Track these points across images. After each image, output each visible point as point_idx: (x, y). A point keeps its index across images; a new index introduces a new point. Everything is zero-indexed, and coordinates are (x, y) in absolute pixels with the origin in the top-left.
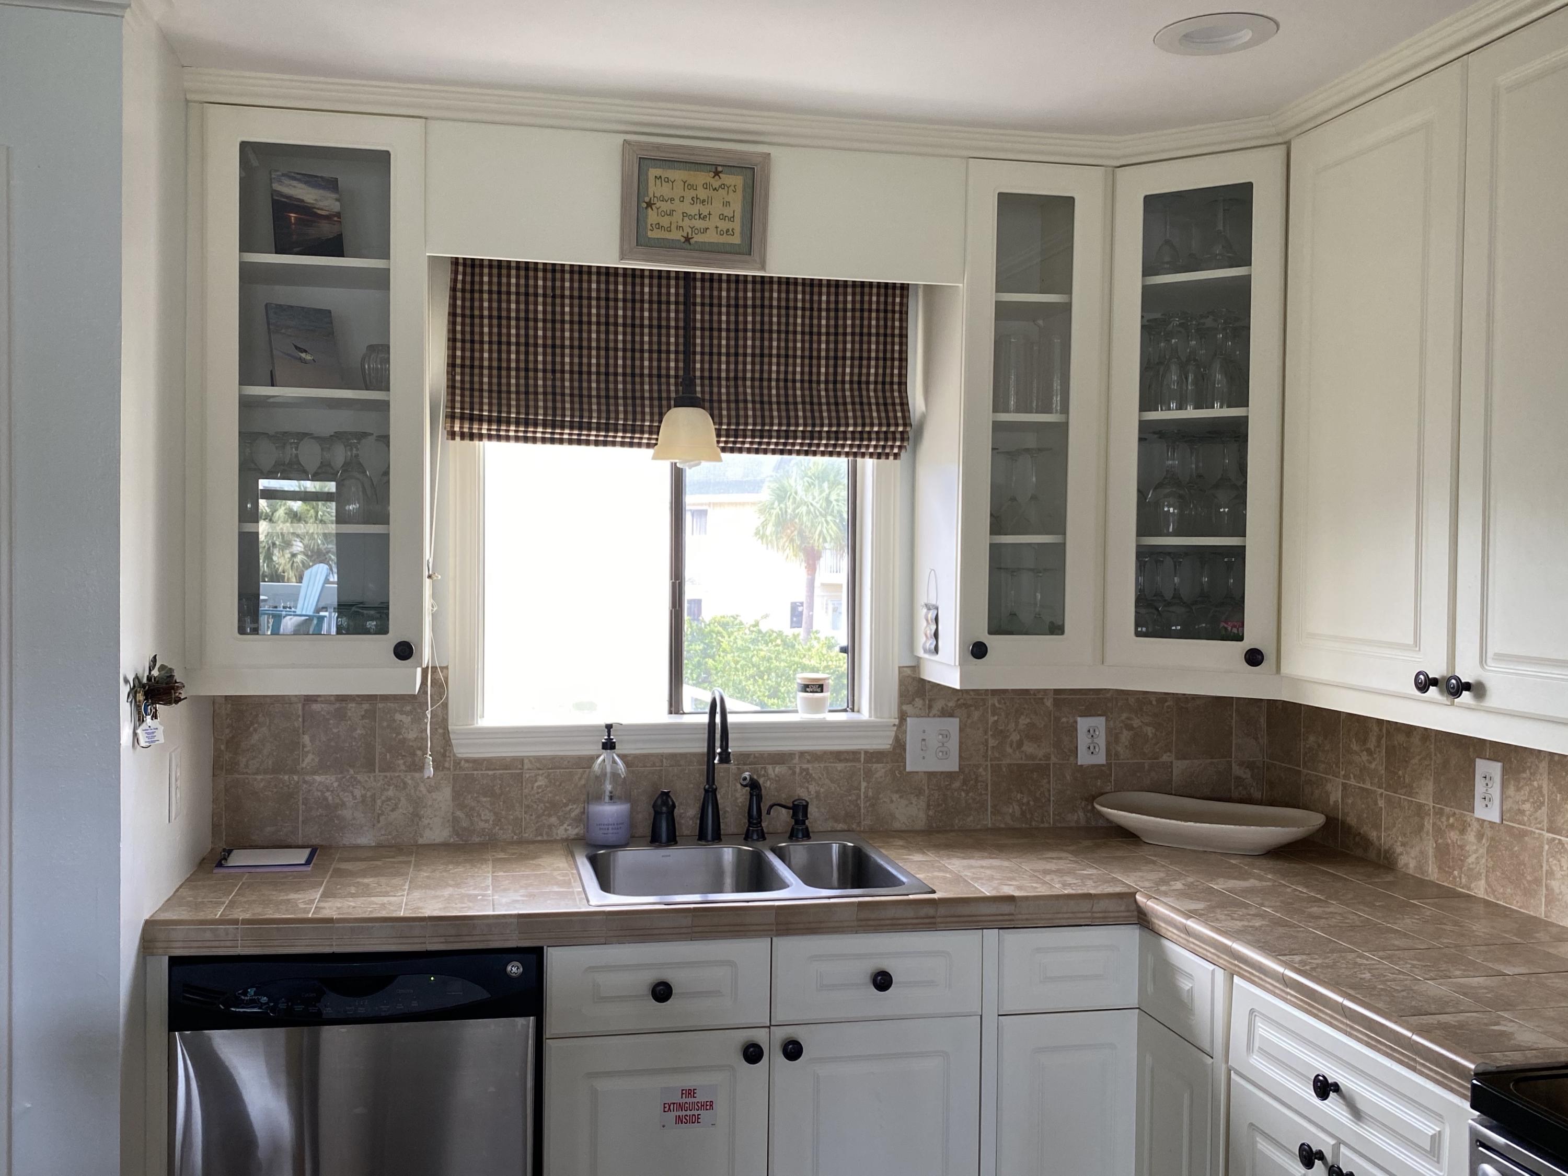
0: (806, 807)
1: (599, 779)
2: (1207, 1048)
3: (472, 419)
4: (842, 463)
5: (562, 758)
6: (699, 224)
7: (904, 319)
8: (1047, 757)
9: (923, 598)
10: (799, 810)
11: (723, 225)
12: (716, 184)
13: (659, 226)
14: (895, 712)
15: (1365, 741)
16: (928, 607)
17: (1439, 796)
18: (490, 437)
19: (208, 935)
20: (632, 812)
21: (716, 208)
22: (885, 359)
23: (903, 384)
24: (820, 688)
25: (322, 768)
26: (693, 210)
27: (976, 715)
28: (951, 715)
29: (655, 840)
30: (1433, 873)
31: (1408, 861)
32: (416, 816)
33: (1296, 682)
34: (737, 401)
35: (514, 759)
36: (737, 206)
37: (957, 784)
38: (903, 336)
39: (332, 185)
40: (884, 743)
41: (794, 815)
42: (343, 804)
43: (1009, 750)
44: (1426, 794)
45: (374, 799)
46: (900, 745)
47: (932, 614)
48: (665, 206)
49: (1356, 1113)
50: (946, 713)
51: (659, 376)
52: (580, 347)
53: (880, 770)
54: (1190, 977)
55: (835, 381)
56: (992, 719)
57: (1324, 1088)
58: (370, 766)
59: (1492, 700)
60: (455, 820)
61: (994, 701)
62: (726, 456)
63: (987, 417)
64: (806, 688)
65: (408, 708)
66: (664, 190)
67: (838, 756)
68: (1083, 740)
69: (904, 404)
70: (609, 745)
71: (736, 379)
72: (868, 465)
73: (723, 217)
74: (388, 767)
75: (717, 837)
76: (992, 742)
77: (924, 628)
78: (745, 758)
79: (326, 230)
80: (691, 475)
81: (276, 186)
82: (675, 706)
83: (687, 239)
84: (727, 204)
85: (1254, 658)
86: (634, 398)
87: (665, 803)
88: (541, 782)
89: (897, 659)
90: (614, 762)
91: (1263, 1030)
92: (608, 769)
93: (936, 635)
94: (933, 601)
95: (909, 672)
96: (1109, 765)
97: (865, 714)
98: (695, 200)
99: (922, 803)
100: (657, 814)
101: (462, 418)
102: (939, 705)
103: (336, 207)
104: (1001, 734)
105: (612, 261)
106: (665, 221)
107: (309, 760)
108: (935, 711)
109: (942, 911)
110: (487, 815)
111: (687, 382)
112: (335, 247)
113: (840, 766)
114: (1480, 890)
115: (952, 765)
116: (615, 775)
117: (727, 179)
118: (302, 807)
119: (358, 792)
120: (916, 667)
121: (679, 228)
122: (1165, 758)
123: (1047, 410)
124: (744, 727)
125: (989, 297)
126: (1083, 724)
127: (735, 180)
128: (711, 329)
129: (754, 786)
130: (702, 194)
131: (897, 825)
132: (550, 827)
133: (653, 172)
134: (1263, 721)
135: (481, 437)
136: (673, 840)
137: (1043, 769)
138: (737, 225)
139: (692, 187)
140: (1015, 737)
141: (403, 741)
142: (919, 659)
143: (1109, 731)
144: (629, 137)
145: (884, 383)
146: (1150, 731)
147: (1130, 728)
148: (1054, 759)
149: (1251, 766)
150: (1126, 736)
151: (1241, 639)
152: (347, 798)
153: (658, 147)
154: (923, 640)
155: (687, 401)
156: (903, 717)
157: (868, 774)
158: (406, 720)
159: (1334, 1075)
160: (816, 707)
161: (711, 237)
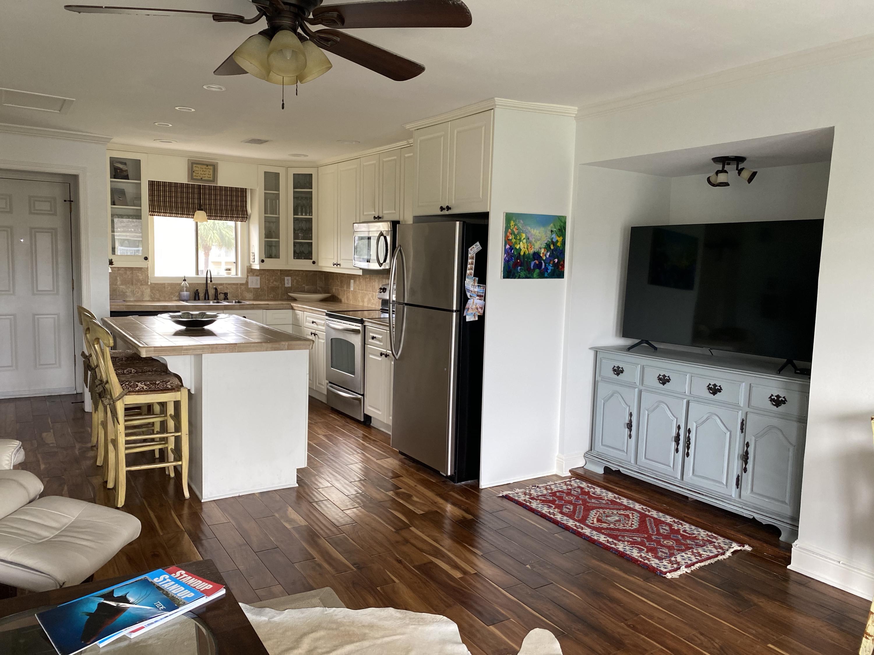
0: (227, 294)
1: (183, 287)
2: (301, 325)
3: (153, 212)
4: (233, 222)
5: (173, 283)
6: (204, 176)
7: (246, 193)
8: (279, 285)
9: (251, 252)
10: (226, 294)
11: (209, 176)
12: (207, 168)
13: (196, 176)
14: (246, 275)
15: (337, 280)
16: (253, 253)
17: (347, 288)
18: (157, 215)
19: (118, 307)
20: (190, 294)
21: (207, 173)
22: (242, 201)
23: (246, 207)
24: (230, 270)
25: (122, 284)
26: (203, 173)
27: (264, 276)
28: (258, 276)
29: (195, 300)
30: (346, 302)
31: (343, 300)
32: (142, 295)
33: (321, 267)
34: (210, 209)
35: (163, 283)
36: (211, 172)
37: (259, 290)
38: (246, 197)
39: (125, 164)
40: (244, 282)
41: (225, 295)
42: (127, 292)
43: (271, 283)
44: (345, 288)
45: (133, 291)
46: (247, 282)
47: (253, 255)
48: (197, 172)
49: (317, 324)
50: (257, 276)
51: (193, 203)
52: (176, 197)
53: (243, 287)
54: (299, 315)
55: (231, 205)
56: (267, 277)
57: (313, 322)
58: (132, 284)
59: (341, 266)
60: (151, 296)
61: (267, 273)
62: (208, 220)
63: (263, 215)
64: (226, 270)
65: (140, 272)
66: (197, 169)
67: (234, 284)
68: (286, 282)
69: (246, 211)
70: (185, 280)
71: (210, 205)
72: (239, 223)
73: (209, 174)
74: (136, 284)
75: (208, 299)
76: (267, 282)
77: (252, 257)
78: (214, 284)
79: (125, 173)
80: (199, 224)
81: (114, 164)
82: (197, 273)
83: (201, 179)
84: (209, 172)
85: (314, 263)
86: (188, 208)
87: (197, 292)
88: (169, 288)
89: (246, 264)
90: (186, 284)
91: (308, 318)
92: (185, 285)
93: (254, 259)
94: (253, 252)
95: (249, 267)
96: (292, 287)
97: (239, 276)
98: (203, 171)
99: (252, 294)
100: (195, 294)
101: (151, 211)
102: (255, 274)
103: (126, 169)
104: (269, 280)
105: (187, 183)
106: (197, 175)
107: (119, 283)
108: (255, 275)
109: (255, 306)
110: (158, 295)
111: (200, 205)
112: (127, 177)
113: (234, 286)
114: (351, 303)
115: (259, 287)
116: (186, 287)
117: (209, 167)
118: (118, 293)
119: (130, 290)
120: (250, 266)
121: (200, 176)
122: (303, 285)
123: (276, 214)
124: (215, 278)
125: (263, 191)
126: (286, 278)
127: (212, 167)
128: (205, 194)
129: (216, 289)
130: (204, 170)
131: (247, 298)
132: (172, 297)
133: (194, 165)
134: (324, 279)
135: (155, 215)
136: (199, 299)
137: (278, 288)
138: (211, 176)
139: (203, 169)
140: (272, 281)
141: (139, 279)
142: (251, 264)
143: (292, 280)
144: (189, 158)
145: (242, 206)
146: (300, 280)
147: (296, 279)
148: (280, 286)
149: (321, 287)
150: (295, 281)
151: (312, 259)
152: (127, 290)
153: (196, 160)
154: (251, 260)
155: (200, 209)
156: (248, 276)
157: (240, 288)
158: (140, 275)
159: (314, 320)
160: (229, 274)
161: (206, 178)
